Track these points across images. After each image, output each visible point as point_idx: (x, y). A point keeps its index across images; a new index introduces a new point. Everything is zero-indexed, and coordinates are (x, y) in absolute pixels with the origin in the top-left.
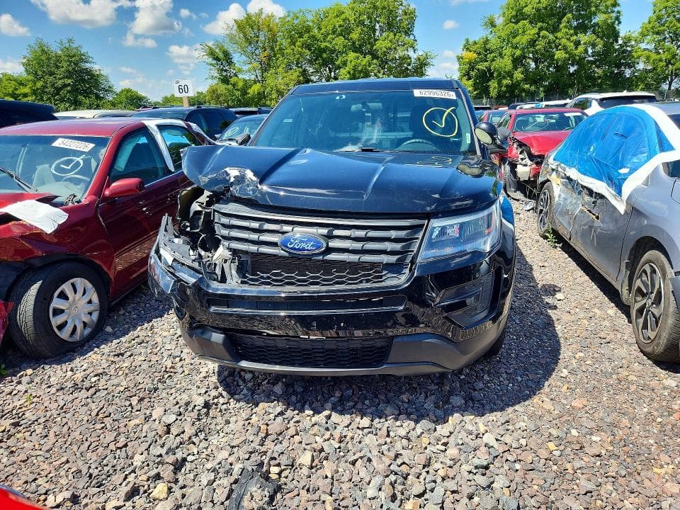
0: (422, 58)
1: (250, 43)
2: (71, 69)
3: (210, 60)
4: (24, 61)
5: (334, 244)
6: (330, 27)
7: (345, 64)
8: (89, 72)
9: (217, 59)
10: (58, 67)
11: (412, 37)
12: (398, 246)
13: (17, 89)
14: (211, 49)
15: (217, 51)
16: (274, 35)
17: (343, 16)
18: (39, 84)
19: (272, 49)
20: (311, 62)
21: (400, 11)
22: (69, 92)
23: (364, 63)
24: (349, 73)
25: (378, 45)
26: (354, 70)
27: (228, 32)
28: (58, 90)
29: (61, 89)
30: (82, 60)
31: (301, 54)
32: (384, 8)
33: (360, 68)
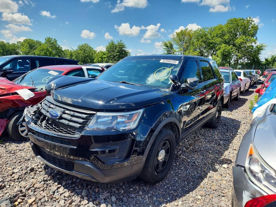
0: (259, 47)
1: (181, 41)
2: (119, 50)
3: (165, 47)
4: (107, 47)
5: (64, 116)
6: (215, 34)
7: (220, 49)
8: (124, 51)
9: (167, 47)
10: (115, 49)
11: (255, 38)
12: (81, 121)
13: (103, 56)
14: (165, 43)
15: (168, 44)
16: (191, 38)
17: (222, 30)
18: (109, 54)
19: (190, 43)
20: (205, 48)
21: (250, 27)
22: (117, 57)
23: (229, 48)
24: (221, 52)
25: (236, 41)
26: (224, 51)
27: (173, 37)
28: (114, 56)
29: (115, 56)
30: (123, 47)
31: (200, 45)
32: (242, 25)
33: (226, 50)
